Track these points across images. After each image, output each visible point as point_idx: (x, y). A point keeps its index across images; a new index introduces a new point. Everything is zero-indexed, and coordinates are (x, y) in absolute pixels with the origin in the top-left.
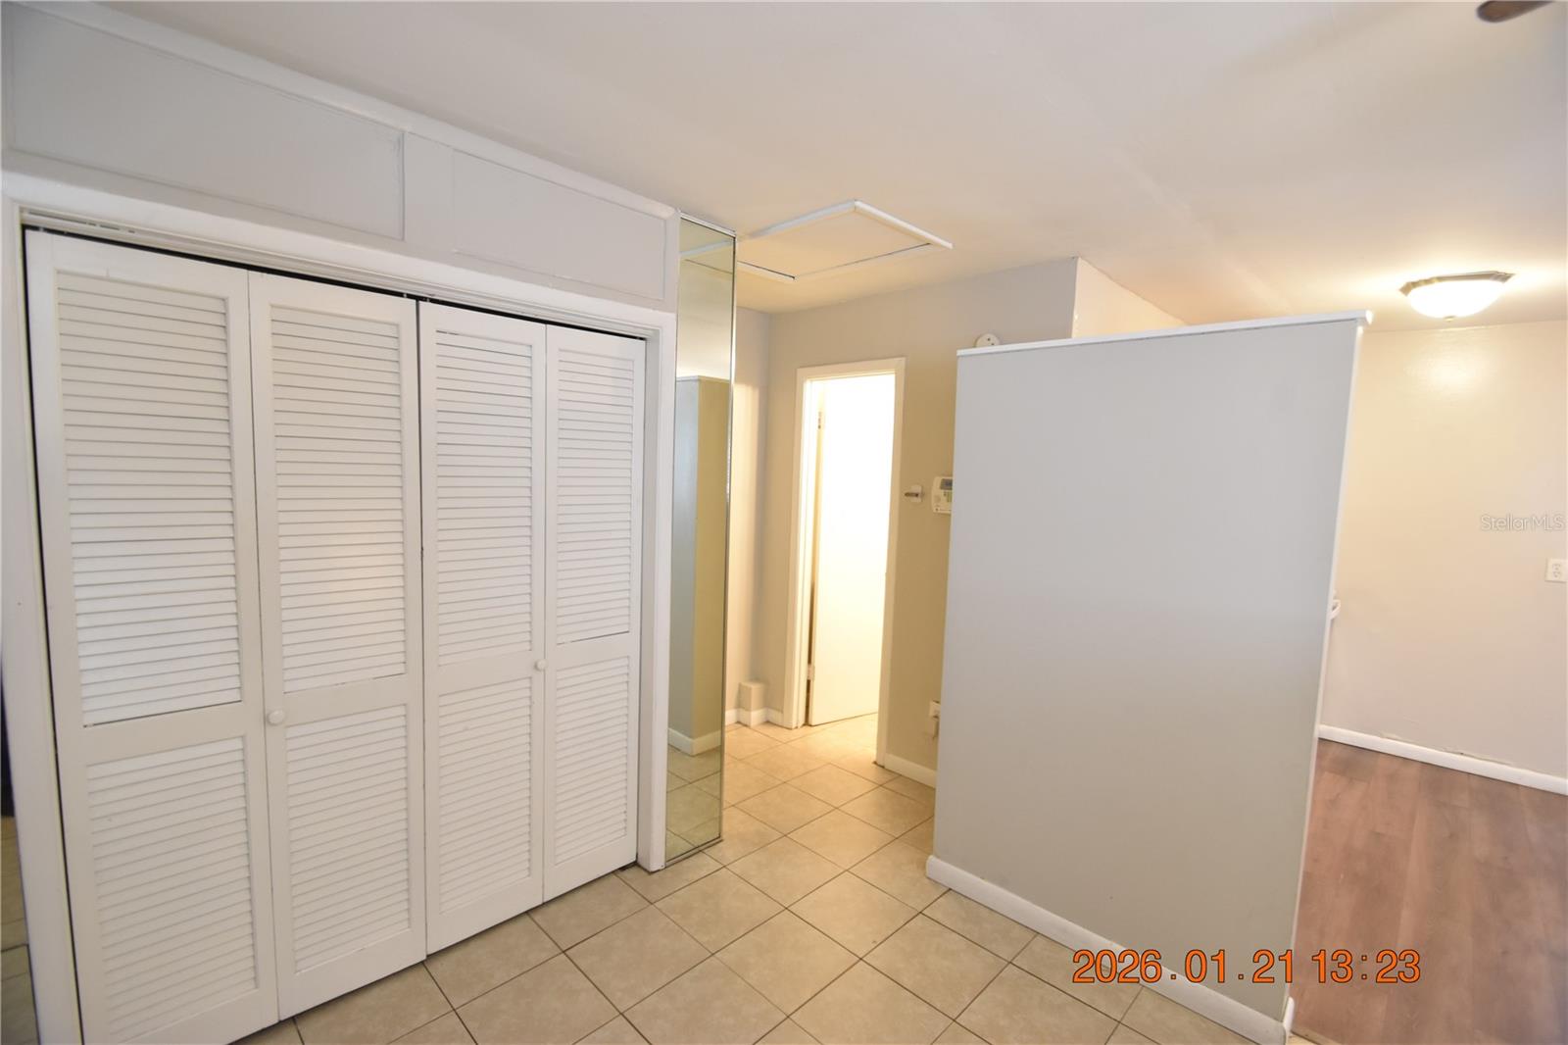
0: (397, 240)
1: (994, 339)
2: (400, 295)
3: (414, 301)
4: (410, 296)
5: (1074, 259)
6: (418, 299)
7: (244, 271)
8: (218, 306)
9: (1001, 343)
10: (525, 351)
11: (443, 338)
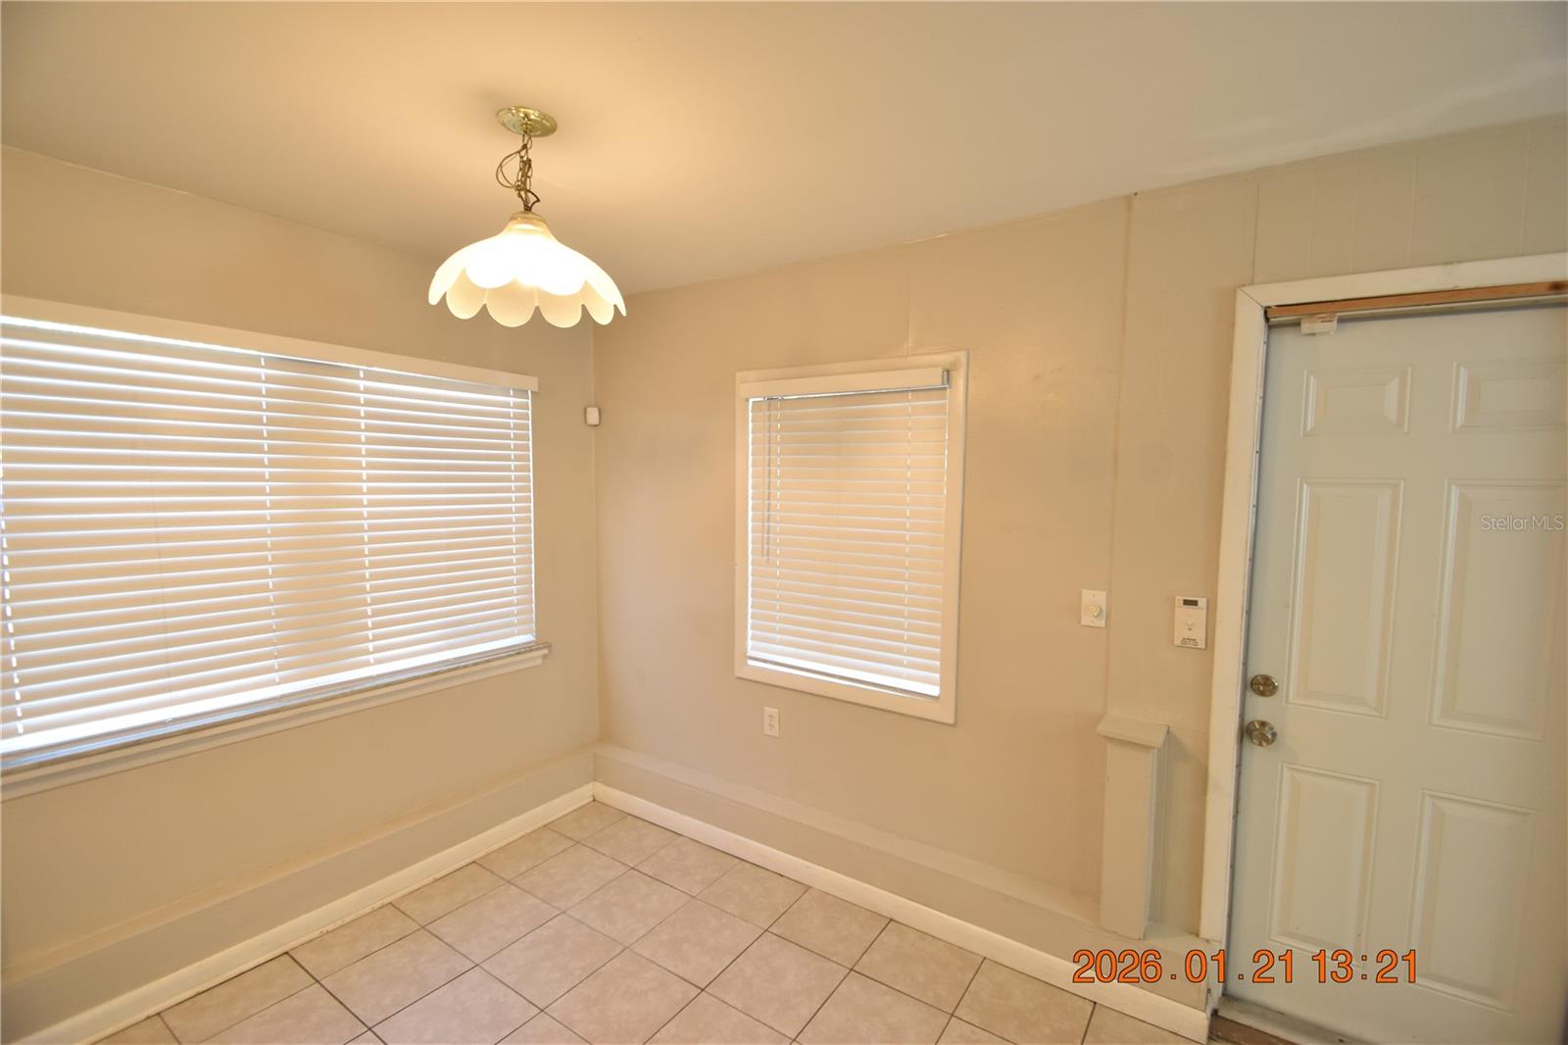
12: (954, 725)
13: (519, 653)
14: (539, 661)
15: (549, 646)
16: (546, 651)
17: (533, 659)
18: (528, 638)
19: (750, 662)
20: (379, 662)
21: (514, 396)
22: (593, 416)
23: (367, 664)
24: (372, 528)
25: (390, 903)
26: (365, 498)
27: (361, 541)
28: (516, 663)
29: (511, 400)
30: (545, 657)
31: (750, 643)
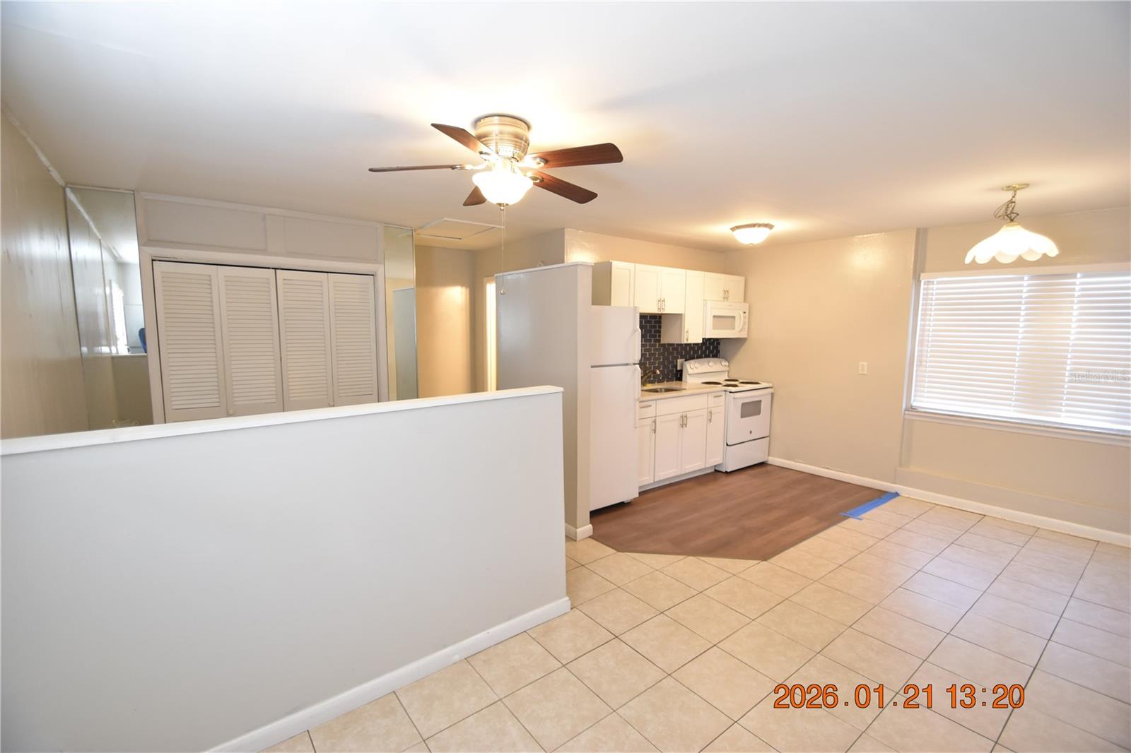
0: (264, 251)
1: (542, 264)
2: (269, 268)
3: (274, 270)
4: (273, 268)
5: (564, 229)
6: (276, 269)
7: (216, 266)
8: (208, 278)
9: (545, 265)
10: (319, 284)
11: (286, 282)
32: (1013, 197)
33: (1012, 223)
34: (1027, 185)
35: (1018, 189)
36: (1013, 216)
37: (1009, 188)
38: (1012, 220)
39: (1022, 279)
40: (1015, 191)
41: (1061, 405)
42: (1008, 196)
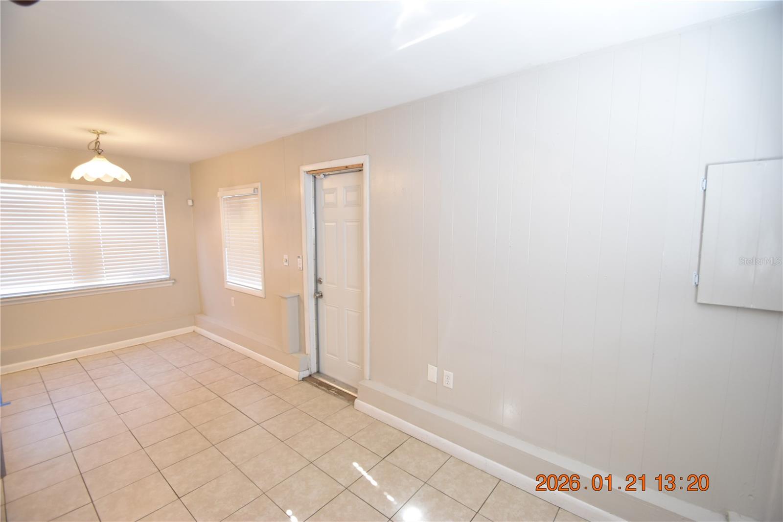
12: (265, 298)
13: (161, 281)
14: (171, 285)
15: (175, 280)
16: (173, 281)
17: (169, 283)
18: (168, 276)
19: (228, 283)
20: (107, 280)
21: (157, 197)
22: (190, 203)
23: (103, 280)
24: (103, 239)
25: (111, 351)
26: (100, 230)
27: (100, 243)
28: (160, 284)
29: (155, 198)
30: (173, 283)
31: (228, 277)
32: (98, 138)
33: (100, 156)
34: (106, 133)
35: (100, 134)
36: (100, 151)
37: (94, 132)
38: (99, 154)
39: (61, 191)
40: (98, 135)
41: (103, 273)
42: (94, 137)
